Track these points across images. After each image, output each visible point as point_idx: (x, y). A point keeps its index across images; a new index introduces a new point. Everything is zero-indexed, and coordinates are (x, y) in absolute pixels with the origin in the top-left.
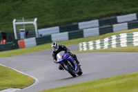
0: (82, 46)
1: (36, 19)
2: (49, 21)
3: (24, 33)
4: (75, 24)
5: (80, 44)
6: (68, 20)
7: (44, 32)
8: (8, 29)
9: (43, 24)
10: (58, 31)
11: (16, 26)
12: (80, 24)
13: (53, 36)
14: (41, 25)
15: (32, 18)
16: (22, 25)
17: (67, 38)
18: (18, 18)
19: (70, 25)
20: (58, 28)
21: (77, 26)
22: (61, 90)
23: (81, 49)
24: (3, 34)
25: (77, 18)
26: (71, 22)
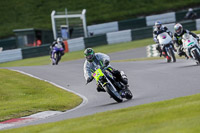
0: (151, 50)
1: (84, 11)
2: (103, 13)
3: (67, 31)
4: (141, 17)
5: (149, 48)
6: (130, 12)
7: (97, 29)
8: (44, 25)
9: (95, 18)
10: (117, 28)
11: (56, 20)
12: (148, 18)
13: (108, 35)
14: (91, 19)
15: (78, 9)
16: (65, 19)
17: (129, 38)
18: (59, 10)
19: (134, 19)
20: (116, 23)
21: (144, 21)
22: (120, 114)
23: (150, 55)
24: (37, 32)
25: (144, 9)
26: (134, 16)
